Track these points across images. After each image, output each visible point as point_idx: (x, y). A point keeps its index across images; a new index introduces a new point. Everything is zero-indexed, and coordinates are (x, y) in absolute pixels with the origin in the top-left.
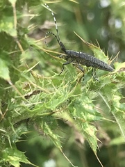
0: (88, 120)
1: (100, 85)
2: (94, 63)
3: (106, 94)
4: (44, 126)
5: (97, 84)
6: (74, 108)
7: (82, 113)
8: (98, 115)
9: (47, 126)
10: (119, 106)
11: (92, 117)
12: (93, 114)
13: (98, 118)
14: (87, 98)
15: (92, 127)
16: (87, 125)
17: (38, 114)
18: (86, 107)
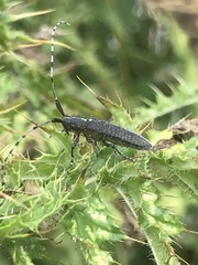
0: (97, 240)
1: (121, 176)
2: (114, 138)
3: (130, 193)
4: (18, 254)
5: (116, 175)
6: (73, 221)
7: (88, 229)
8: (115, 231)
9: (24, 253)
10: (153, 213)
11: (105, 235)
12: (107, 229)
13: (116, 238)
14: (97, 201)
15: (104, 254)
16: (96, 251)
17: (7, 236)
18: (95, 216)
